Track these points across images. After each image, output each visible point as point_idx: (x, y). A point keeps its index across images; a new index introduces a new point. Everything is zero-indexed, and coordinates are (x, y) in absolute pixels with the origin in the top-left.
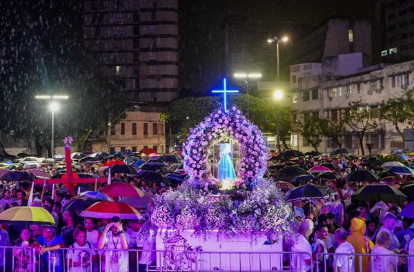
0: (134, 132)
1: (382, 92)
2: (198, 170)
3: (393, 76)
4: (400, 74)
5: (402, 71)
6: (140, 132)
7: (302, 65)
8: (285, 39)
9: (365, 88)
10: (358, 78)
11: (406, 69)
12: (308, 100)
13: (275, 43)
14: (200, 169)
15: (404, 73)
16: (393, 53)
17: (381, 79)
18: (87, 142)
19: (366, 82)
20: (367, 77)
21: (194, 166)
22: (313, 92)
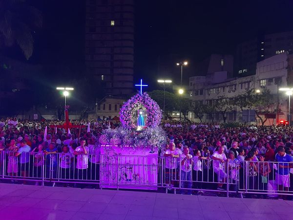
0: (110, 109)
1: (236, 92)
2: (127, 121)
3: (242, 83)
4: (245, 82)
5: (246, 81)
6: (113, 109)
7: (196, 77)
8: (186, 63)
9: (227, 89)
10: (224, 84)
11: (249, 80)
12: (198, 95)
13: (180, 65)
14: (128, 120)
15: (247, 82)
16: (245, 72)
17: (235, 85)
18: (85, 113)
19: (227, 86)
20: (228, 84)
21: (124, 119)
22: (201, 90)
